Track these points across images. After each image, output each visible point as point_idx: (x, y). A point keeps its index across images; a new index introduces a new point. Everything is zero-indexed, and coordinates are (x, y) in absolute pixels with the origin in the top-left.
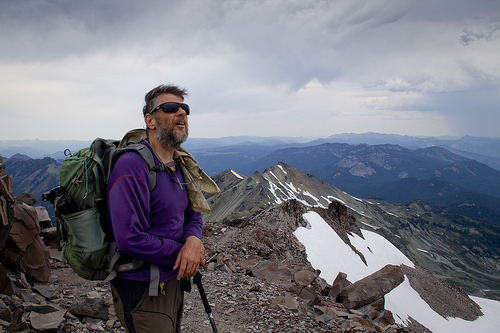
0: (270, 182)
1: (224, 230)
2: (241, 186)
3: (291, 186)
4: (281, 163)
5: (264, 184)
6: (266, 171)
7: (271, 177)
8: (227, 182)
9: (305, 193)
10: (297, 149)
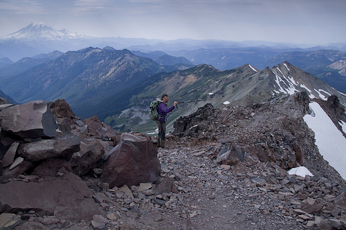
0: (277, 76)
1: (253, 114)
2: (255, 77)
3: (292, 79)
4: (286, 62)
5: (272, 77)
6: (274, 67)
7: (278, 72)
8: (245, 73)
9: (302, 86)
10: (299, 53)
